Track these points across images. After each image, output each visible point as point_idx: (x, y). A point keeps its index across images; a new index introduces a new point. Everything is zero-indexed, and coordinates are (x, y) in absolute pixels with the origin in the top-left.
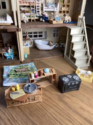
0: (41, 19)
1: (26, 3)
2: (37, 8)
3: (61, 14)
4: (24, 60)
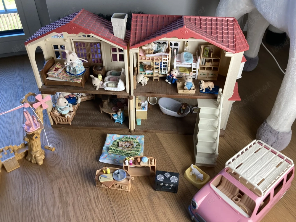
0: (167, 80)
1: (148, 58)
4: (135, 129)
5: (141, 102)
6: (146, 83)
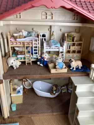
0: (38, 63)
1: (19, 43)
2: (34, 49)
3: (69, 54)
4: (9, 116)
6: (18, 66)
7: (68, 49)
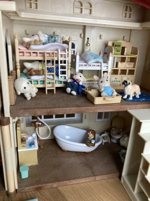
0: (69, 89)
2: (60, 65)
3: (116, 76)
5: (25, 137)
7: (113, 67)
